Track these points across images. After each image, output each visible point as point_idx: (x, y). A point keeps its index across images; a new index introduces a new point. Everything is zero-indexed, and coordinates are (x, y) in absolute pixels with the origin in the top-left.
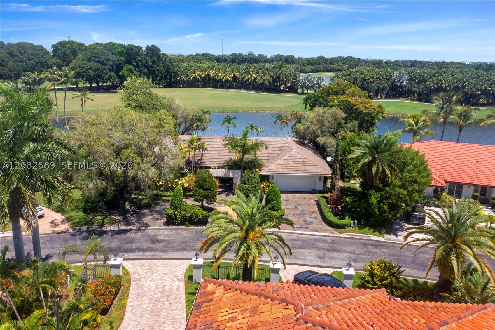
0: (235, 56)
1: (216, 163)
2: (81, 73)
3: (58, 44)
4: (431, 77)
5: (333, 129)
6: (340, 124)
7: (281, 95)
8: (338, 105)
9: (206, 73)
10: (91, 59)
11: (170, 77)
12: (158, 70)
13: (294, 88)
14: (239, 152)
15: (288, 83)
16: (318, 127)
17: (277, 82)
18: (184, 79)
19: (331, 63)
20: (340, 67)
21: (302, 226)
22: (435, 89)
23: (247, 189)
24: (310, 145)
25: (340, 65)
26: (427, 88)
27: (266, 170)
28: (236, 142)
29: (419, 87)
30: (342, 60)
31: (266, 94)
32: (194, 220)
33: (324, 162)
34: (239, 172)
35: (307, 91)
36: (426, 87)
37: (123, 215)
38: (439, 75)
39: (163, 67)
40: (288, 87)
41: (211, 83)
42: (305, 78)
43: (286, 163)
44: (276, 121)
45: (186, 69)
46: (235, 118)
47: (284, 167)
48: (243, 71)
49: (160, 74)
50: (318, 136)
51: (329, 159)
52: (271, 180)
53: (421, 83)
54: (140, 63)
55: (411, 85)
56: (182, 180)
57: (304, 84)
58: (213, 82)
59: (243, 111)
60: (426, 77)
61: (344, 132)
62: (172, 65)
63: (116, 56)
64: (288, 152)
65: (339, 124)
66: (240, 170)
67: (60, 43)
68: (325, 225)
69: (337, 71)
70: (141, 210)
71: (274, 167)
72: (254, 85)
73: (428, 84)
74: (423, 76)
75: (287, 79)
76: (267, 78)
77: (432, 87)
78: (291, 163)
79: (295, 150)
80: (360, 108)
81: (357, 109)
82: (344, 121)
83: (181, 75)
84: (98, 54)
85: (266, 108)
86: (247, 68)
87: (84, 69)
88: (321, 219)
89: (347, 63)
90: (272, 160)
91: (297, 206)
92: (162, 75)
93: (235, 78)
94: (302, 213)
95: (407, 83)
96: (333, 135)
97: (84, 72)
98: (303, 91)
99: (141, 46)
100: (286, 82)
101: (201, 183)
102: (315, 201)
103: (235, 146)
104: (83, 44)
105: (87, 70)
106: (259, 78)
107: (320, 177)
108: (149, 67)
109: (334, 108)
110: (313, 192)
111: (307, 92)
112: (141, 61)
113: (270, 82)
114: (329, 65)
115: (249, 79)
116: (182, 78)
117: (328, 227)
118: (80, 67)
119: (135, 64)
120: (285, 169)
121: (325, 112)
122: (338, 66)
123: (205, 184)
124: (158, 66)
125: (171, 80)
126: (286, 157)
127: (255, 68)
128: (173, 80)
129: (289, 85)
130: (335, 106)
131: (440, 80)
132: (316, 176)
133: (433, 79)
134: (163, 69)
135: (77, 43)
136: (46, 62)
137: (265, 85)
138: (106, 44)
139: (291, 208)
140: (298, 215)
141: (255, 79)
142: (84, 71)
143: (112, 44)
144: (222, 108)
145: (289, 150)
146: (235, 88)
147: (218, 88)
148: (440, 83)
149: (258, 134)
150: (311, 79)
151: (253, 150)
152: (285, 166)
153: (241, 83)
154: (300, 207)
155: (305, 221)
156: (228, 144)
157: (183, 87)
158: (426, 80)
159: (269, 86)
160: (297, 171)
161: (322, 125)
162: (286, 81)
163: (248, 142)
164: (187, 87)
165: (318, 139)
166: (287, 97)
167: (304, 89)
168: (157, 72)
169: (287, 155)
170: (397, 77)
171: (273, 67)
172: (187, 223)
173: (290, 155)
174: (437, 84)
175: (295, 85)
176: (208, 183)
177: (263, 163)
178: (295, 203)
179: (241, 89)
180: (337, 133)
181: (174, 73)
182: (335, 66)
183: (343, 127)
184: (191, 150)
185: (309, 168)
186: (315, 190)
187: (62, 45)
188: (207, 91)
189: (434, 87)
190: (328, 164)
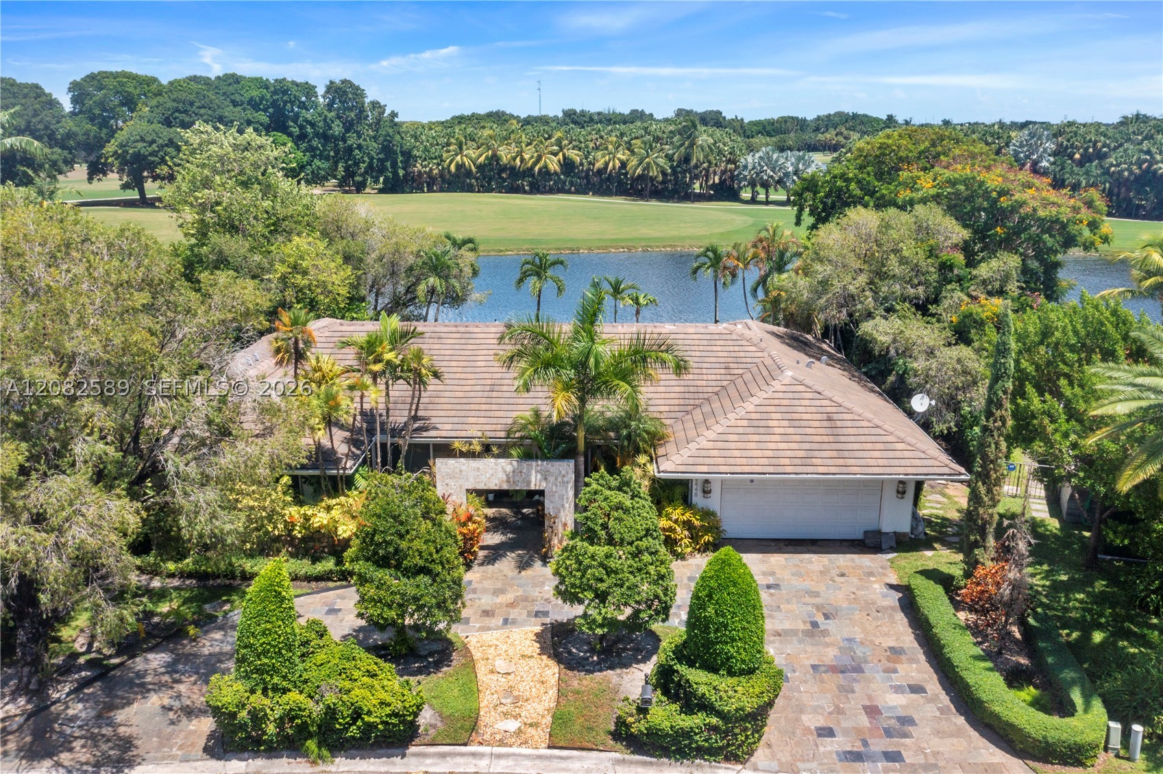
0: (570, 115)
1: (475, 429)
2: (146, 157)
3: (84, 80)
4: (1121, 145)
5: (921, 289)
6: (951, 268)
7: (697, 205)
8: (937, 198)
9: (490, 152)
10: (175, 119)
11: (394, 165)
12: (360, 147)
13: (731, 188)
14: (567, 387)
15: (715, 173)
16: (862, 279)
17: (684, 172)
18: (431, 170)
19: (817, 130)
20: (841, 138)
21: (865, 743)
22: (1132, 178)
23: (602, 565)
24: (825, 346)
25: (841, 134)
26: (1111, 175)
27: (677, 459)
28: (551, 344)
29: (1087, 173)
30: (846, 121)
31: (654, 203)
32: (346, 729)
33: (900, 416)
34: (566, 469)
35: (767, 192)
36: (1106, 172)
37: (30, 694)
38: (1146, 138)
39: (375, 138)
40: (714, 186)
41: (504, 180)
42: (760, 157)
43: (759, 425)
44: (698, 268)
45: (437, 144)
46: (562, 263)
47: (753, 445)
48: (591, 145)
49: (366, 159)
50: (869, 315)
51: (920, 403)
52: (697, 498)
53: (1091, 161)
54: (309, 129)
55: (1063, 169)
56: (329, 509)
57: (758, 174)
58: (509, 177)
59: (590, 249)
60: (1104, 146)
61: (965, 298)
62: (399, 133)
63: (244, 110)
64: (761, 382)
65: (945, 267)
66: (572, 463)
67: (92, 77)
68: (974, 734)
69: (834, 148)
70: (133, 656)
71: (710, 445)
72: (620, 183)
73: (1112, 165)
74: (1096, 142)
75: (710, 162)
76: (658, 162)
77: (1123, 171)
78: (778, 425)
79: (789, 373)
80: (1022, 204)
81: (1015, 208)
82: (959, 258)
83: (425, 159)
84: (192, 104)
85: (656, 239)
86: (602, 137)
87: (154, 147)
88: (945, 699)
89: (859, 128)
90: (698, 415)
91: (820, 619)
92: (372, 158)
93: (568, 165)
94: (847, 661)
95: (1052, 164)
96: (923, 308)
97: (154, 154)
98: (755, 194)
99: (312, 82)
100: (707, 170)
101: (388, 543)
102: (892, 587)
103: (547, 365)
104: (155, 80)
105: (162, 146)
106: (634, 162)
107: (902, 482)
108: (336, 139)
109: (919, 209)
110: (870, 543)
111: (767, 197)
112: (313, 125)
113: (664, 173)
114: (813, 135)
115: (607, 164)
116: (426, 167)
117: (993, 748)
118: (142, 140)
119: (296, 131)
120: (759, 453)
121: (886, 226)
122: (836, 135)
123: (404, 545)
124: (359, 137)
125: (395, 173)
126: (755, 400)
127: (622, 135)
128: (401, 172)
129: (717, 181)
130: (924, 201)
131: (1148, 152)
132: (883, 481)
133: (1125, 151)
134: (374, 144)
135: (137, 76)
136: (47, 128)
137: (652, 179)
138: (218, 78)
139: (793, 632)
140: (834, 669)
141: (624, 165)
142: (154, 151)
143: (233, 80)
144: (531, 241)
145: (765, 373)
146: (569, 192)
147: (525, 192)
148: (1146, 161)
149: (638, 312)
150: (777, 161)
151: (624, 378)
152: (756, 438)
153: (587, 176)
154: (830, 625)
155: (872, 711)
156: (520, 354)
157: (430, 190)
158: (1106, 152)
159: (663, 182)
160: (806, 460)
161: (880, 274)
162: (709, 167)
163: (600, 348)
164: (441, 190)
165: (866, 327)
166: (714, 209)
167: (758, 188)
168: (357, 151)
169: (760, 394)
170: (1021, 146)
171: (671, 132)
172: (311, 744)
173: (770, 395)
174: (1139, 163)
175: (732, 178)
176: (418, 544)
177: (663, 425)
178: (808, 599)
179: (585, 193)
180: (936, 301)
181: (403, 153)
182: (828, 136)
183: (960, 280)
184: (367, 380)
185: (856, 446)
186: (879, 533)
187: (95, 83)
188: (494, 200)
189: (1131, 172)
190: (918, 423)
